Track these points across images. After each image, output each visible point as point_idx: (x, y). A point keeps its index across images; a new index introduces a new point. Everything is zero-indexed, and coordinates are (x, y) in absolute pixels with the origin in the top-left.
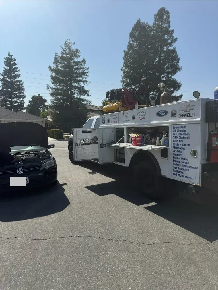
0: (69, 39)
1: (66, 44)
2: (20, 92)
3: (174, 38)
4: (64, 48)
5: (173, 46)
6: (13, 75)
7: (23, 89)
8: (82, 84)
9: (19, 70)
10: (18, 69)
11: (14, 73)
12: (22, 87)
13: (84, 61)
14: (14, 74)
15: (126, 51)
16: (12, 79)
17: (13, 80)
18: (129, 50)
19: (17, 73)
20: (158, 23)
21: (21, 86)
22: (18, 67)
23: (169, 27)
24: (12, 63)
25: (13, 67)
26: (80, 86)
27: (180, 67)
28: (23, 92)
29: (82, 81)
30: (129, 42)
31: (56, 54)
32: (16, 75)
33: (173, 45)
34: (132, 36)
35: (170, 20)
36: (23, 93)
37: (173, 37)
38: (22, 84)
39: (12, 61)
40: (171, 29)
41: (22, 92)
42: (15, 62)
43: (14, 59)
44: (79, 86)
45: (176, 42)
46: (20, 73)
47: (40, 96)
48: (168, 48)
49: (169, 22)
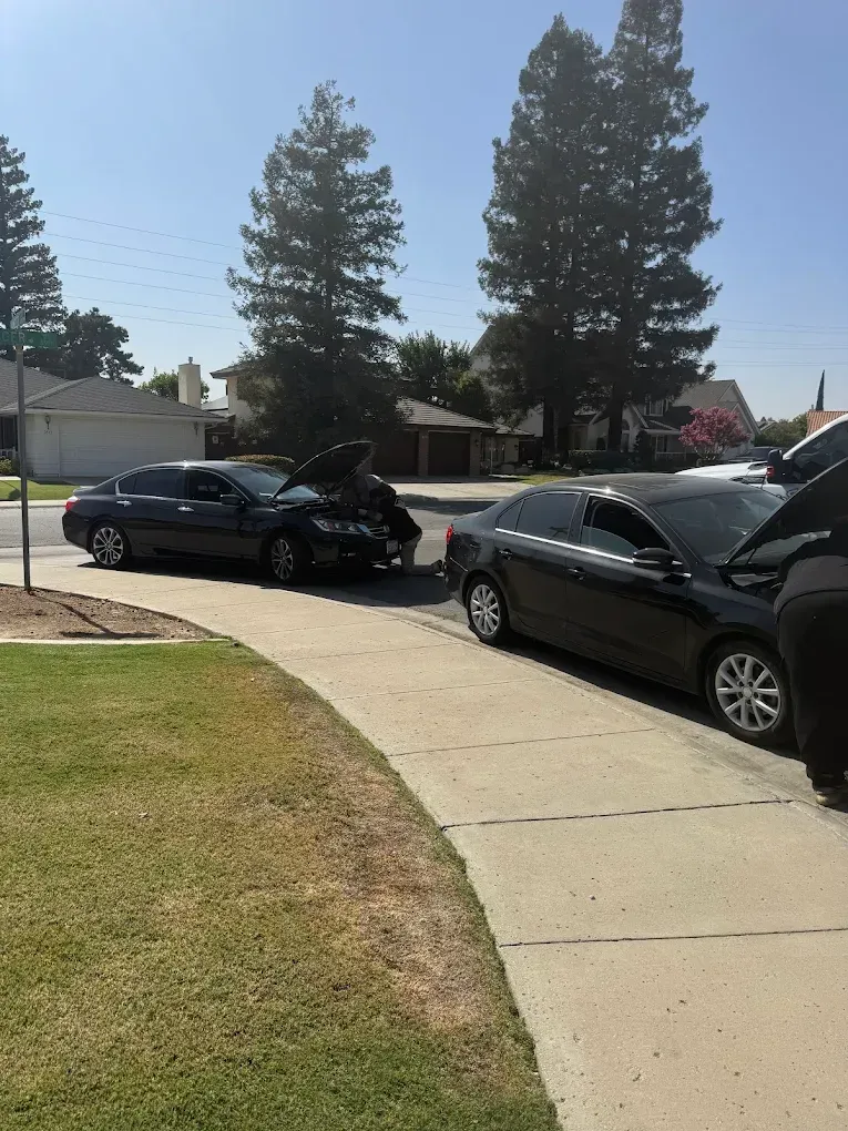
0: (334, 82)
1: (321, 102)
2: (42, 296)
3: (697, 105)
4: (310, 116)
5: (686, 134)
6: (11, 224)
7: (56, 285)
8: (372, 271)
9: (38, 204)
10: (33, 198)
11: (18, 213)
12: (51, 275)
13: (383, 177)
14: (18, 221)
15: (503, 144)
16: (9, 241)
17: (13, 245)
18: (514, 140)
19: (28, 215)
20: (635, 37)
21: (48, 270)
22: (33, 190)
23: (678, 55)
24: (6, 170)
25: (13, 189)
26: (367, 278)
27: (713, 217)
28: (55, 294)
29: (372, 260)
30: (516, 109)
31: (279, 140)
32: (24, 224)
33: (688, 129)
34: (527, 82)
35: (680, 27)
36: (58, 300)
37: (690, 101)
38: (51, 263)
39: (7, 165)
40: (684, 64)
41: (52, 298)
42: (20, 166)
43: (16, 154)
44: (362, 279)
45: (702, 120)
46: (41, 214)
47: (101, 313)
48: (665, 143)
49: (676, 37)
